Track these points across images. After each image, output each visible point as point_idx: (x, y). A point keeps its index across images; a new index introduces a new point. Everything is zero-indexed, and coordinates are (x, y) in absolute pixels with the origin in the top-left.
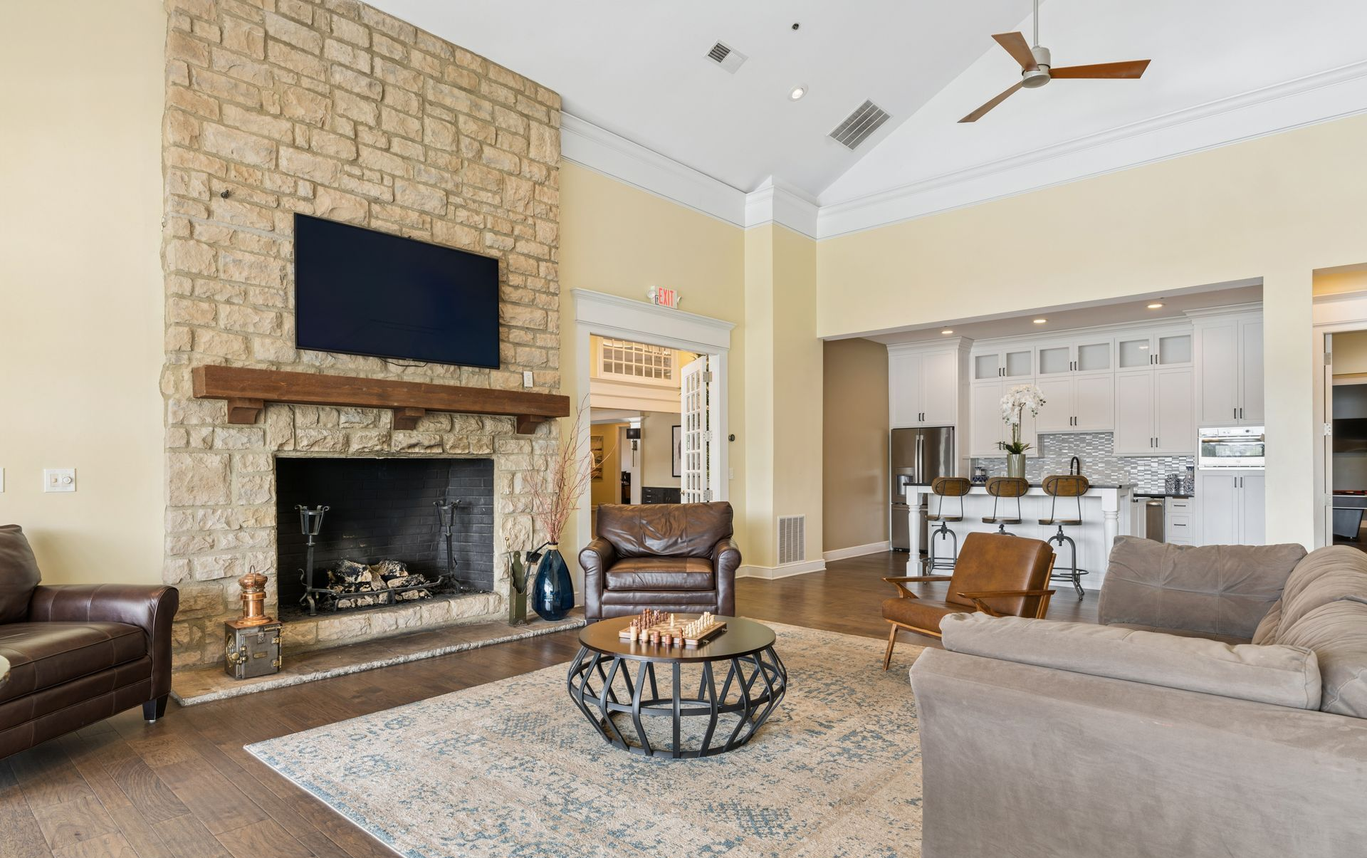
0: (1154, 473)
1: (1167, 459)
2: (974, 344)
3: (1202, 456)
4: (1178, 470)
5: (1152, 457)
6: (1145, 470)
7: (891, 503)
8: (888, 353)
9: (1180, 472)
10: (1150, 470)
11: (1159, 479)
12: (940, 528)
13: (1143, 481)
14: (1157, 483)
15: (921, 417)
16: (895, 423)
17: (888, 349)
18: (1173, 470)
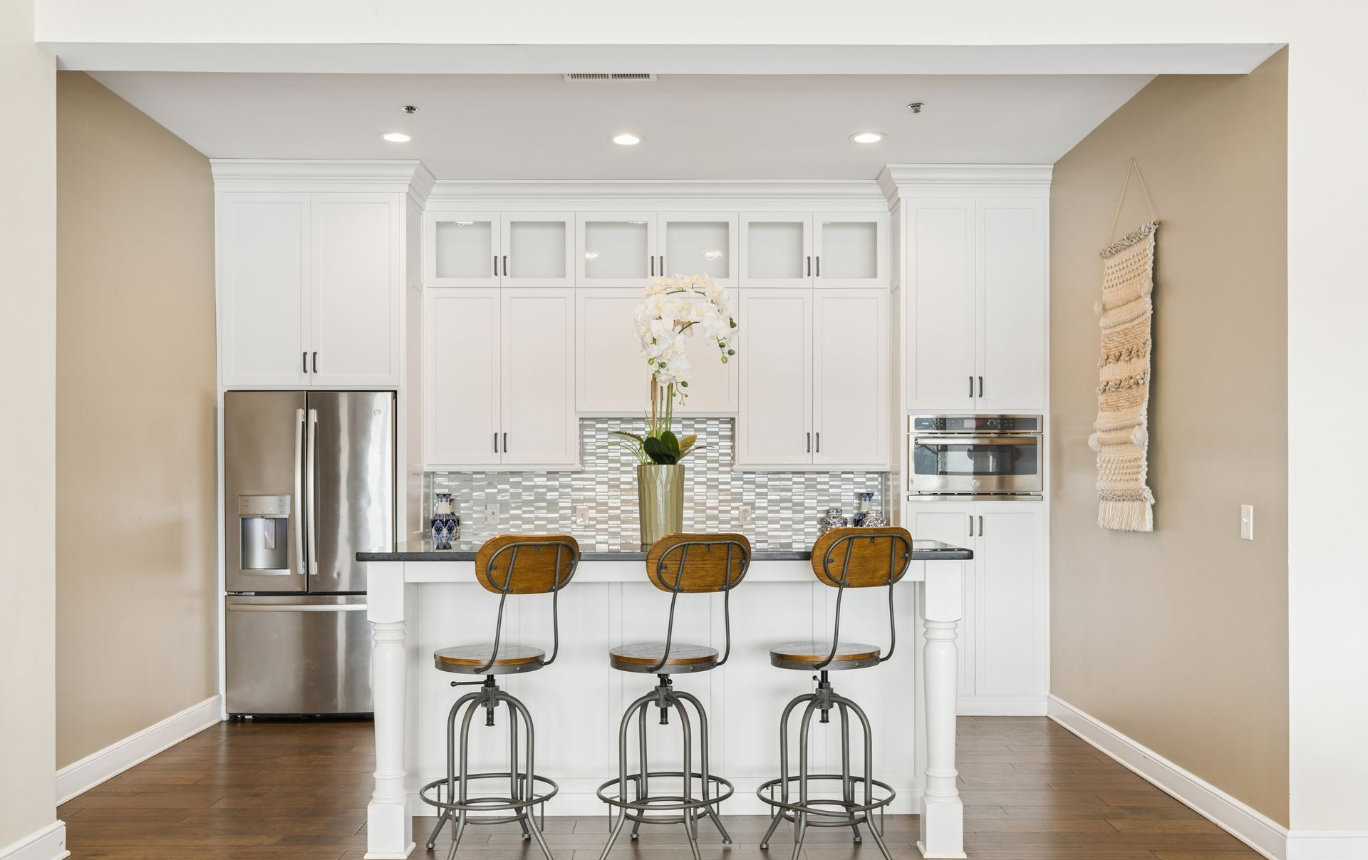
0: (798, 506)
1: (821, 478)
2: (435, 190)
3: (916, 472)
4: (839, 501)
5: (794, 473)
6: (782, 501)
7: (222, 593)
8: (213, 184)
9: (844, 504)
10: (790, 500)
11: (807, 519)
12: (478, 689)
13: (777, 522)
14: (802, 526)
15: (309, 362)
16: (233, 375)
17: (214, 170)
18: (828, 501)
